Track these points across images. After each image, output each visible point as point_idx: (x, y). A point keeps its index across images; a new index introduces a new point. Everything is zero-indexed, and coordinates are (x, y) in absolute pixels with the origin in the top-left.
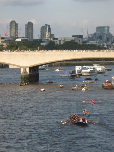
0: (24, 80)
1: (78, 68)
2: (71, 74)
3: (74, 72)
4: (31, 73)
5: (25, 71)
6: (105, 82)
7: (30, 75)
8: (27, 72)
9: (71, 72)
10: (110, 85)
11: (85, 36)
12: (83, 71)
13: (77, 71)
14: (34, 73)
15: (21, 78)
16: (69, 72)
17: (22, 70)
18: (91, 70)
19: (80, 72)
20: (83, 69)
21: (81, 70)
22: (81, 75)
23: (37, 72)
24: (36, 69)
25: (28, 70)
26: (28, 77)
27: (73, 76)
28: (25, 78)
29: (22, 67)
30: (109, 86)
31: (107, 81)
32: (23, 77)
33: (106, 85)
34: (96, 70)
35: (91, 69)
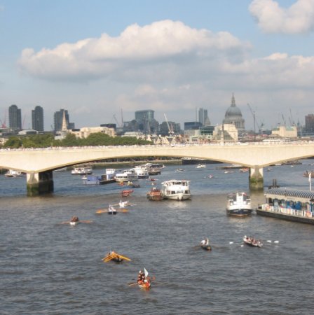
0: (33, 192)
1: (109, 172)
2: (100, 180)
3: (104, 177)
4: (42, 181)
5: (33, 178)
6: (152, 191)
7: (40, 185)
8: (35, 179)
9: (100, 178)
10: (158, 194)
11: (119, 125)
12: (118, 175)
13: (109, 175)
14: (46, 180)
15: (28, 188)
16: (97, 178)
17: (29, 177)
18: (128, 175)
19: (112, 176)
20: (116, 172)
21: (115, 174)
22: (114, 181)
23: (50, 179)
24: (49, 174)
25: (37, 176)
26: (38, 186)
27: (103, 182)
28: (32, 188)
29: (29, 172)
30: (157, 196)
31: (154, 188)
32: (31, 187)
33: (152, 195)
34: (136, 174)
35: (129, 173)
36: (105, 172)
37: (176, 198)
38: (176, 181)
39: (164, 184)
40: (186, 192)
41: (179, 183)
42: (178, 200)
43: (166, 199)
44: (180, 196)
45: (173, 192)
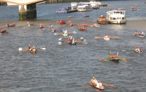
0: (23, 17)
1: (73, 5)
2: (67, 10)
3: (70, 8)
4: (29, 10)
5: (23, 8)
6: (100, 18)
7: (28, 12)
8: (25, 9)
9: (67, 8)
10: (104, 20)
12: (79, 7)
13: (73, 7)
14: (32, 10)
15: (20, 15)
16: (65, 8)
17: (20, 7)
18: (86, 6)
19: (75, 8)
20: (78, 5)
21: (77, 6)
22: (77, 11)
23: (34, 9)
24: (33, 6)
25: (25, 7)
26: (26, 14)
27: (69, 11)
28: (23, 15)
29: (20, 4)
30: (103, 21)
31: (102, 16)
32: (21, 14)
33: (100, 20)
34: (91, 6)
35: (86, 5)
36: (71, 5)
37: (116, 22)
38: (116, 11)
39: (108, 13)
40: (123, 18)
41: (118, 13)
42: (117, 24)
43: (110, 23)
44: (119, 21)
45: (114, 19)
